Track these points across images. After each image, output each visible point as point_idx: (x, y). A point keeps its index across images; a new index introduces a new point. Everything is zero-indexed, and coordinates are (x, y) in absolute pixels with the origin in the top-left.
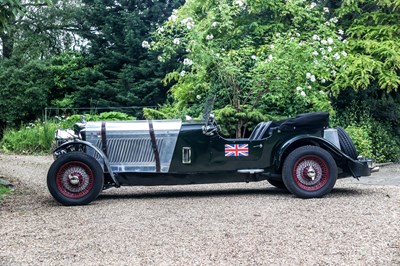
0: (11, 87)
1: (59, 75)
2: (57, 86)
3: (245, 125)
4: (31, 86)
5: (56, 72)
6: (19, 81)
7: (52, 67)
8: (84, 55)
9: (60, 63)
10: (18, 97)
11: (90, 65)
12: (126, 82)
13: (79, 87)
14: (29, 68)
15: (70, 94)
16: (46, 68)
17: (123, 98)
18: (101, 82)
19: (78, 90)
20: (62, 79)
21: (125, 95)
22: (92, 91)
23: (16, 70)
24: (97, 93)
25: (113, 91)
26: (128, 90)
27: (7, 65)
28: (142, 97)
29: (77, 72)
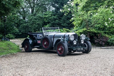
0: (32, 22)
1: (46, 18)
2: (45, 22)
3: (90, 34)
4: (38, 22)
5: (45, 17)
6: (35, 20)
7: (44, 16)
8: (53, 12)
9: (46, 15)
10: (34, 25)
11: (54, 15)
12: (64, 20)
13: (51, 22)
14: (38, 17)
15: (49, 24)
16: (42, 16)
17: (63, 25)
18: (57, 20)
19: (51, 23)
20: (47, 19)
21: (64, 24)
22: (55, 23)
23: (34, 17)
24: (56, 24)
25: (60, 23)
26: (65, 23)
27: (32, 16)
28: (69, 25)
29: (51, 17)
